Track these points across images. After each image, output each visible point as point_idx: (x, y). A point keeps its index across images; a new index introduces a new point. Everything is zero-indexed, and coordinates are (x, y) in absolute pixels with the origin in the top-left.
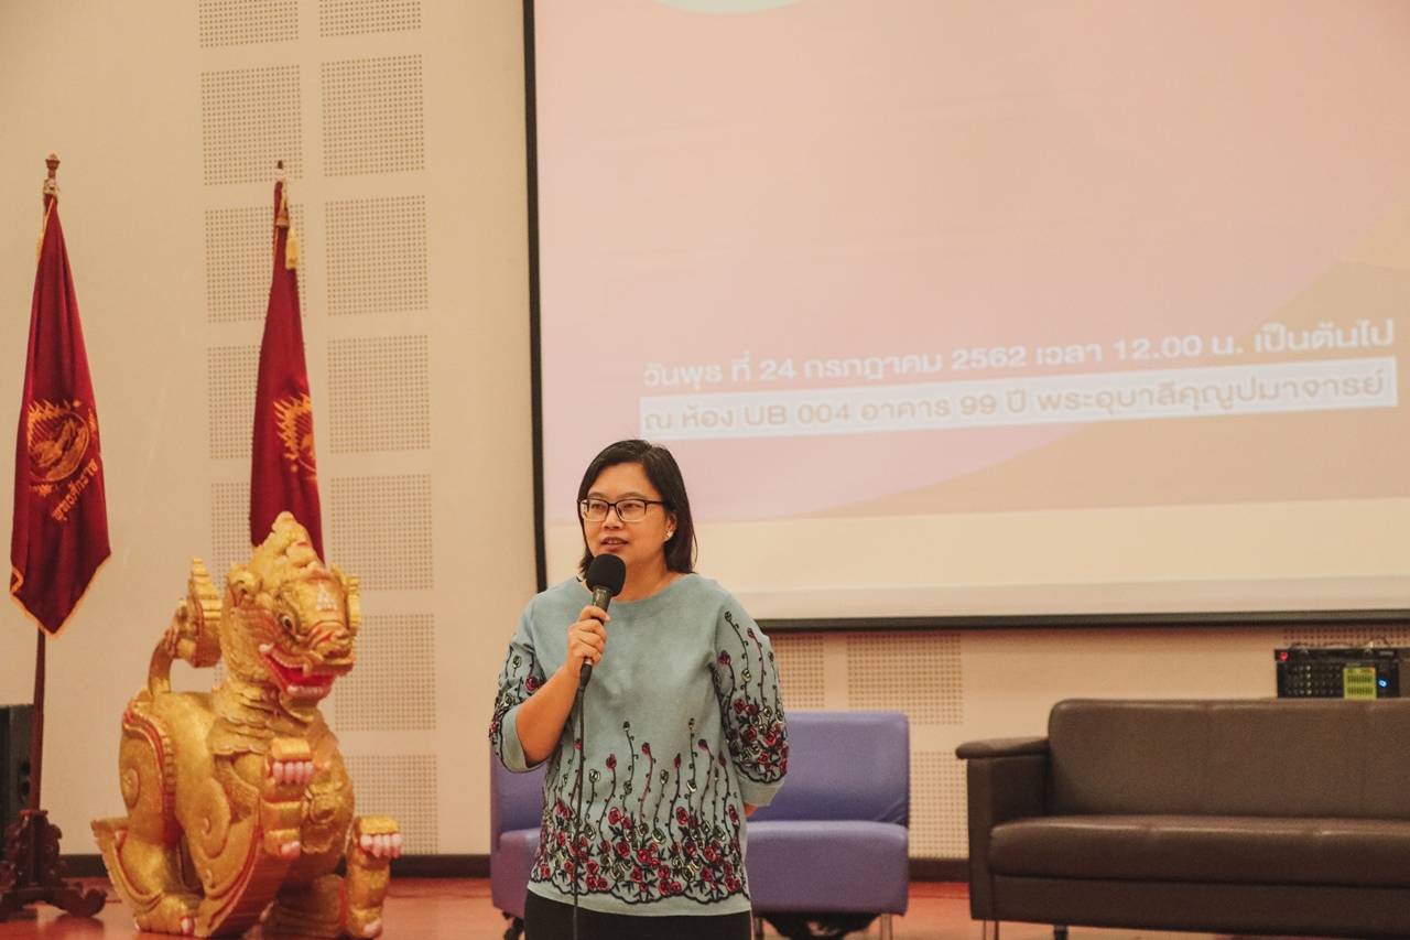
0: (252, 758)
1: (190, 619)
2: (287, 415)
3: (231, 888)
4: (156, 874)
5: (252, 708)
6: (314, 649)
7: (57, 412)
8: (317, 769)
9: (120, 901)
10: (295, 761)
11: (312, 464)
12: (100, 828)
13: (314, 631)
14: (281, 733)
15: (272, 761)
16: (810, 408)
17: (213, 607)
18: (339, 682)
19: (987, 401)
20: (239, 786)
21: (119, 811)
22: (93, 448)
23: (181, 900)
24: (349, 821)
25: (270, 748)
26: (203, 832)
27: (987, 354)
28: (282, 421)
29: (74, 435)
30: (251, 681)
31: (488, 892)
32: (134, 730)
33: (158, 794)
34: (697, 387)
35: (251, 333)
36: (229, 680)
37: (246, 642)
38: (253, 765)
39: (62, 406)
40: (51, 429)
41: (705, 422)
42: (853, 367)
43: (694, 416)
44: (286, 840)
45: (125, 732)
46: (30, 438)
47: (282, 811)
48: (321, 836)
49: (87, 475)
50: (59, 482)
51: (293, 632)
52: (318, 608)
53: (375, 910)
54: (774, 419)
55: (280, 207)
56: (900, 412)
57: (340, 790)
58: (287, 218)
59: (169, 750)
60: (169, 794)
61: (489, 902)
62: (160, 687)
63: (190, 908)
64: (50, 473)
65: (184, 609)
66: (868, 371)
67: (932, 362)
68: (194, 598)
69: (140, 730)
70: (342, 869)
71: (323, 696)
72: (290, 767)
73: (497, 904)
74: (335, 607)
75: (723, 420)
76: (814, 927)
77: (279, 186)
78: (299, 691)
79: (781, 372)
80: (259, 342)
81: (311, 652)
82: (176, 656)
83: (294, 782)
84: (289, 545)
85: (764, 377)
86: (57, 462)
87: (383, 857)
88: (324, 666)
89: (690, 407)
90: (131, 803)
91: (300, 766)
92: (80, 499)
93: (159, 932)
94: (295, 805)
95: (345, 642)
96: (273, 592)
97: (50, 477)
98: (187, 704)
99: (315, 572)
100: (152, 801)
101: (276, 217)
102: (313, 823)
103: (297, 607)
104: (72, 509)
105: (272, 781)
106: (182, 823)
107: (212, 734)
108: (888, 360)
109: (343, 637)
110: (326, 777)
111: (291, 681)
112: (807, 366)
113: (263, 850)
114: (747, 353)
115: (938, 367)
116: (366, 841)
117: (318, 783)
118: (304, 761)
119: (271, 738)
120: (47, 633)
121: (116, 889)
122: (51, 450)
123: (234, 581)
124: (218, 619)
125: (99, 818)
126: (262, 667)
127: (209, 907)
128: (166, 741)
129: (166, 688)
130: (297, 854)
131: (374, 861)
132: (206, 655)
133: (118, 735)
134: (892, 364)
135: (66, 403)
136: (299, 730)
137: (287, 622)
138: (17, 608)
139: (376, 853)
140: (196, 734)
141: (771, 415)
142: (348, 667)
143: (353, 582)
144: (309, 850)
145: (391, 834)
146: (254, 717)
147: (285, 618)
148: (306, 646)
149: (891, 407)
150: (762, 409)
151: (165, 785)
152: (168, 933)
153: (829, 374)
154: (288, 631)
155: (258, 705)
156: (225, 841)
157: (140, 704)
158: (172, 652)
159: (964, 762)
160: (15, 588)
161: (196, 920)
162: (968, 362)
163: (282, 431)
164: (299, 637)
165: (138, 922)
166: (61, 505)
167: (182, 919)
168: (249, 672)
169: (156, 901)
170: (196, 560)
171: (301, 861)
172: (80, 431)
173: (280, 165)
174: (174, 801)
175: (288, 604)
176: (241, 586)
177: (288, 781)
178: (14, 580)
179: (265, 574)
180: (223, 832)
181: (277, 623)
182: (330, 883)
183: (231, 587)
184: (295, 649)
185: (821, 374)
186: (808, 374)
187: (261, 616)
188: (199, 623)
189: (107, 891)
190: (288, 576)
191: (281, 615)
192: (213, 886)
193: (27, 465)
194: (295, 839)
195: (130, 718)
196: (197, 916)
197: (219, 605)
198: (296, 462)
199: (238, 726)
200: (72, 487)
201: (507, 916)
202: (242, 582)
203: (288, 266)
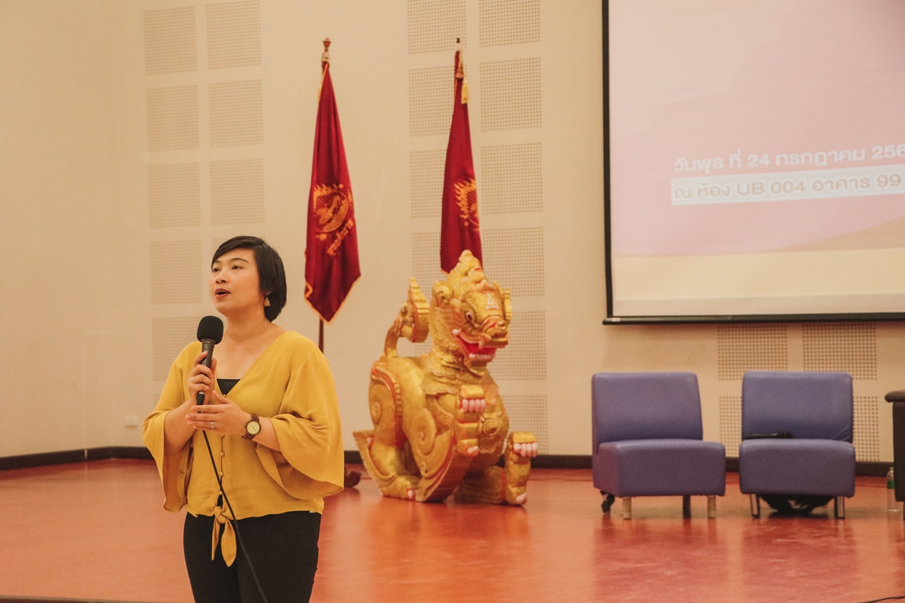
0: (448, 396)
1: (409, 314)
2: (462, 191)
3: (437, 473)
4: (391, 464)
5: (448, 367)
6: (485, 332)
7: (330, 191)
8: (487, 404)
9: (370, 478)
10: (475, 398)
11: (477, 221)
12: (358, 436)
13: (485, 321)
14: (465, 382)
15: (461, 399)
16: (779, 184)
17: (424, 307)
18: (499, 352)
19: (895, 178)
20: (441, 413)
21: (369, 426)
22: (350, 213)
23: (407, 479)
24: (506, 434)
25: (460, 391)
26: (420, 439)
27: (895, 149)
28: (459, 195)
29: (339, 205)
30: (447, 351)
31: (591, 478)
32: (378, 378)
33: (392, 417)
34: (707, 172)
35: (441, 142)
36: (434, 350)
37: (445, 327)
38: (450, 400)
39: (332, 188)
40: (327, 200)
41: (712, 193)
42: (807, 158)
43: (705, 190)
44: (470, 445)
45: (373, 380)
46: (315, 207)
47: (468, 428)
48: (490, 443)
49: (347, 228)
50: (330, 233)
51: (473, 322)
52: (487, 308)
53: (522, 488)
54: (756, 191)
55: (458, 67)
56: (838, 186)
57: (500, 416)
58: (462, 73)
59: (398, 391)
60: (399, 417)
61: (591, 484)
62: (392, 353)
63: (413, 484)
64: (325, 227)
65: (405, 308)
66: (816, 161)
67: (859, 155)
68: (411, 301)
69: (382, 379)
70: (502, 462)
71: (489, 361)
72: (472, 402)
73: (596, 486)
74: (497, 307)
75: (724, 192)
76: (792, 503)
77: (458, 54)
78: (476, 357)
79: (761, 162)
80: (446, 147)
81: (483, 334)
82: (401, 336)
83: (474, 411)
84: (469, 270)
85: (750, 165)
86: (330, 221)
87: (527, 456)
88: (491, 342)
89: (703, 184)
90: (377, 422)
91: (478, 401)
92: (343, 242)
93: (394, 498)
94: (474, 425)
95: (504, 328)
96: (460, 298)
97: (326, 229)
98: (408, 364)
99: (485, 286)
100: (389, 422)
101: (456, 73)
102: (485, 436)
103: (475, 307)
104: (339, 248)
105: (462, 411)
106: (407, 435)
107: (424, 382)
108: (830, 154)
109: (502, 325)
110: (492, 409)
111: (471, 351)
112: (778, 158)
113: (456, 451)
114: (739, 150)
115: (863, 157)
116: (517, 447)
117: (488, 412)
118: (481, 398)
119: (461, 385)
120: (325, 322)
121: (368, 471)
122: (326, 213)
123: (437, 291)
124: (426, 314)
125: (357, 431)
126: (453, 342)
127: (424, 484)
128: (397, 386)
129: (395, 355)
130: (476, 454)
131: (522, 459)
132: (419, 335)
133: (367, 382)
134: (833, 155)
135: (335, 185)
136: (476, 380)
137: (469, 316)
138: (308, 306)
139: (523, 454)
140: (415, 383)
141: (754, 188)
142: (505, 343)
143: (508, 292)
144: (484, 451)
145: (531, 443)
146: (450, 373)
147: (468, 313)
148: (481, 330)
149: (832, 182)
150: (748, 185)
151: (396, 411)
152: (399, 498)
153: (792, 163)
154: (470, 321)
155: (452, 366)
156: (433, 445)
157: (380, 364)
158: (399, 333)
159: (891, 404)
160: (308, 294)
161: (416, 491)
162: (883, 154)
163: (459, 201)
164: (476, 325)
165: (383, 492)
166: (332, 246)
167: (408, 490)
168: (447, 345)
169: (392, 480)
170: (412, 279)
171: (478, 458)
172: (343, 202)
173: (458, 41)
174: (402, 421)
175: (469, 305)
176: (441, 295)
177: (471, 410)
178: (307, 290)
179: (455, 288)
180: (432, 440)
181: (463, 316)
182: (494, 471)
183: (435, 295)
184: (473, 333)
185: (786, 163)
186: (778, 163)
187: (454, 313)
188: (415, 316)
189: (362, 472)
190: (469, 289)
191: (466, 312)
192: (426, 472)
193: (314, 223)
194: (475, 445)
195: (375, 372)
196: (417, 489)
197: (427, 305)
198: (467, 220)
199: (440, 377)
200: (338, 235)
201: (603, 493)
202: (442, 292)
203: (463, 102)
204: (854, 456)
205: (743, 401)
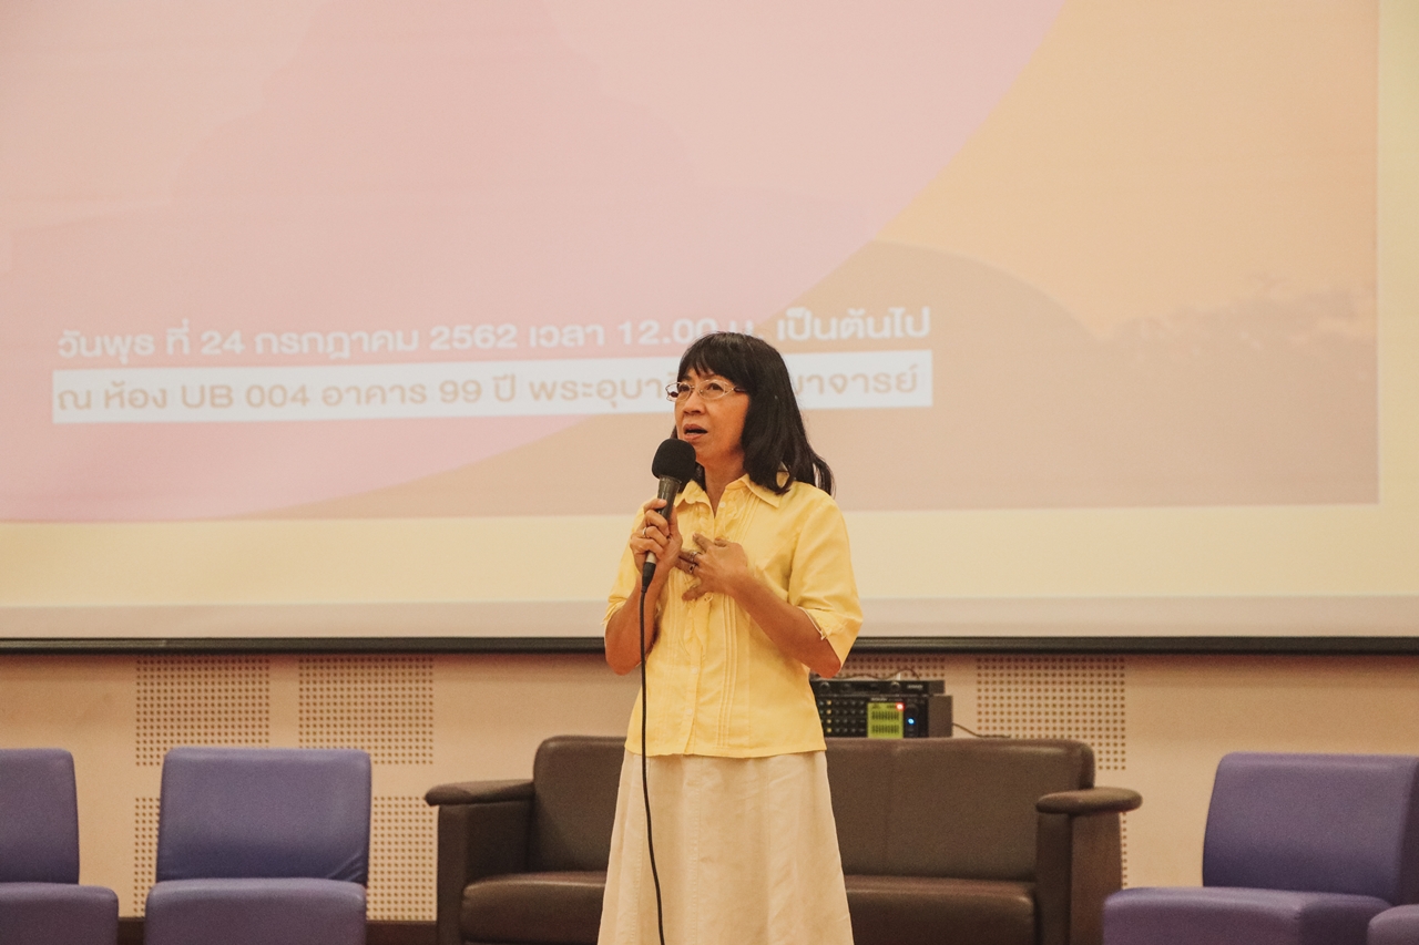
16: (261, 389)
19: (471, 388)
27: (471, 332)
34: (124, 360)
41: (132, 402)
42: (313, 342)
43: (120, 394)
54: (218, 401)
56: (368, 398)
66: (331, 348)
67: (408, 341)
75: (155, 400)
79: (227, 346)
85: (206, 350)
89: (115, 384)
108: (355, 336)
112: (259, 339)
114: (185, 321)
115: (414, 346)
134: (360, 340)
141: (213, 396)
149: (357, 390)
150: (202, 389)
153: (285, 350)
159: (436, 809)
162: (450, 341)
185: (275, 350)
186: (260, 349)
204: (365, 909)
205: (162, 807)
